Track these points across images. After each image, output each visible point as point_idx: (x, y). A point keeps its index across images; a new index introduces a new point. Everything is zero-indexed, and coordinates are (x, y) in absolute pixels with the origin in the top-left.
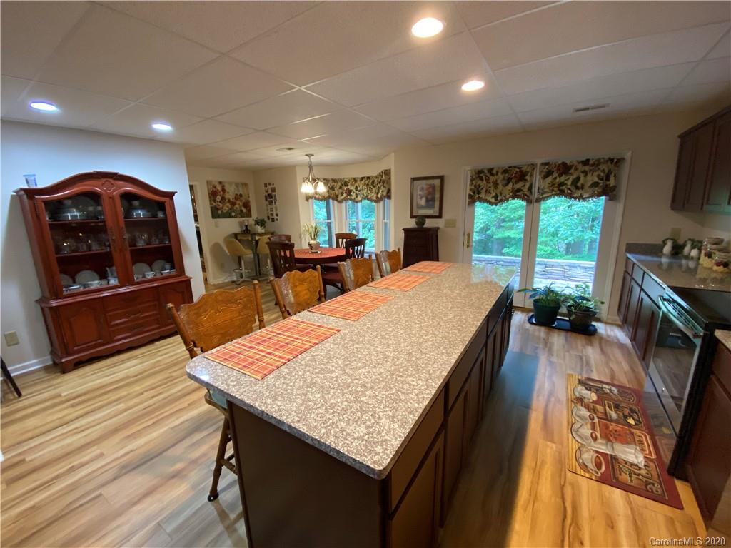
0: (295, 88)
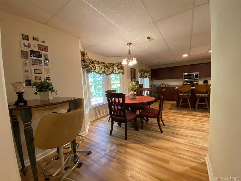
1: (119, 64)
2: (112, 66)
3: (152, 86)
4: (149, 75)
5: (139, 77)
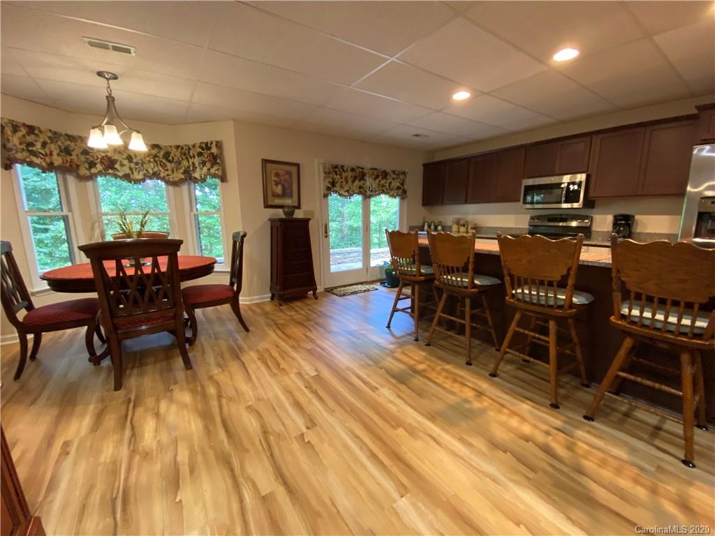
0: (389, 59)
1: (204, 146)
2: (185, 154)
3: (423, 226)
4: (399, 185)
5: (323, 191)
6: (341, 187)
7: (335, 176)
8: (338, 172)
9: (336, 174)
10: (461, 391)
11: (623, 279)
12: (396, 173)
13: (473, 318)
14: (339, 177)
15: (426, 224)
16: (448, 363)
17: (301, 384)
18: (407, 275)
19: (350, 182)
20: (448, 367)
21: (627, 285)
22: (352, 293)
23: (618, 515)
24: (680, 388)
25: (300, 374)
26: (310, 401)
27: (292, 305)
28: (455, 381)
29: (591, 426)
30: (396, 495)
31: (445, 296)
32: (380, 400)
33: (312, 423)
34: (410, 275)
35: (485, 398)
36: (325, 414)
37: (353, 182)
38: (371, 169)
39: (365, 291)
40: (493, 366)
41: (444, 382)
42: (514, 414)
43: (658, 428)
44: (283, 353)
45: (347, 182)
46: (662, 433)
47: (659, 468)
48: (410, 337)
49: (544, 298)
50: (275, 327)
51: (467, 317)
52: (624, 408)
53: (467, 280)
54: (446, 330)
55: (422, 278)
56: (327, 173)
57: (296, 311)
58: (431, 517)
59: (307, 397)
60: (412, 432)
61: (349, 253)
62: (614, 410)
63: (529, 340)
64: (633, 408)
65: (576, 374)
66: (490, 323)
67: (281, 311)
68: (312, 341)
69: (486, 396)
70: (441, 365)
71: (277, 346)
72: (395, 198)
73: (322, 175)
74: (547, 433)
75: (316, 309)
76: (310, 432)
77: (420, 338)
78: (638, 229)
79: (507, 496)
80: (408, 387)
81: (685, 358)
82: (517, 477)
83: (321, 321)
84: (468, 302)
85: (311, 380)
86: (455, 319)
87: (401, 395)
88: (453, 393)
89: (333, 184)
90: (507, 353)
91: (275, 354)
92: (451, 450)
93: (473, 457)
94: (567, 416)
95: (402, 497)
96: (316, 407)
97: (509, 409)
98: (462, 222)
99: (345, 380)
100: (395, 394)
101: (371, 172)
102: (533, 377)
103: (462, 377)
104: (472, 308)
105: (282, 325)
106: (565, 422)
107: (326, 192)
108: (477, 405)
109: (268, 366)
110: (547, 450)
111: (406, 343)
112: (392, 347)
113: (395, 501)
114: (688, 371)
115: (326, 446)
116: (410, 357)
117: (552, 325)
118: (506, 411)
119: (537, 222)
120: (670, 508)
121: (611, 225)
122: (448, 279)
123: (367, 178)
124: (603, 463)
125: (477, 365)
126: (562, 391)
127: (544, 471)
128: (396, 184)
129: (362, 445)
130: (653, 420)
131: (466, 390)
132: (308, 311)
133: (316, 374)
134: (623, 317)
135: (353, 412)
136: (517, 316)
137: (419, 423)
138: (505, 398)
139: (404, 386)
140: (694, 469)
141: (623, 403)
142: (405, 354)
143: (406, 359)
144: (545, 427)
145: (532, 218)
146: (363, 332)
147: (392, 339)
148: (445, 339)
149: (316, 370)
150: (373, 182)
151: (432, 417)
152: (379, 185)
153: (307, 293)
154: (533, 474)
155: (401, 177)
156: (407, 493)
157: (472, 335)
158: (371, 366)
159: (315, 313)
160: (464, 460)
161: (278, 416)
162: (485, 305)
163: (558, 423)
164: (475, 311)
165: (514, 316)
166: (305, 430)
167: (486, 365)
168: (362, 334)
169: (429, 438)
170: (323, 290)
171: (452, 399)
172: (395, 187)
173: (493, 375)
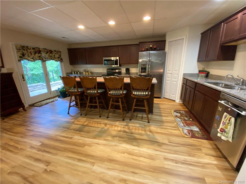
3: (72, 73)
4: (59, 56)
5: (17, 58)
6: (29, 56)
7: (24, 51)
8: (25, 49)
9: (25, 50)
10: (101, 126)
11: (133, 86)
12: (56, 51)
13: (99, 103)
14: (26, 51)
15: (73, 72)
16: (94, 119)
17: (35, 151)
18: (73, 93)
19: (33, 54)
20: (94, 120)
21: (134, 87)
22: (46, 104)
23: (141, 139)
24: (145, 107)
25: (32, 147)
26: (43, 156)
27: (11, 117)
28: (98, 123)
29: (132, 122)
30: (91, 167)
31: (89, 98)
32: (75, 141)
33: (48, 163)
34: (74, 93)
35: (107, 125)
36: (53, 157)
37: (35, 54)
38: (44, 49)
39: (52, 102)
40: (107, 115)
41: (95, 125)
42: (115, 126)
43: (142, 117)
44: (17, 142)
45: (31, 54)
46: (143, 118)
47: (145, 126)
48: (78, 115)
49: (117, 93)
50: (5, 131)
51: (98, 103)
52: (136, 115)
53: (96, 91)
54: (90, 109)
55: (80, 93)
56: (18, 50)
57: (15, 120)
58: (104, 166)
59: (40, 154)
60: (90, 145)
61: (36, 86)
62: (134, 116)
63: (114, 105)
64: (137, 114)
65: (126, 110)
66: (104, 103)
67: (5, 122)
68: (32, 131)
69: (107, 124)
70: (92, 120)
71: (11, 140)
72: (58, 61)
73: (15, 51)
74: (124, 127)
75: (27, 116)
76: (48, 167)
77: (82, 114)
78: (131, 72)
79: (120, 148)
80: (84, 132)
81: (145, 101)
82: (121, 142)
83: (33, 120)
84: (97, 98)
85: (39, 147)
86: (93, 104)
87: (82, 136)
88: (99, 128)
89: (23, 55)
90: (110, 110)
91: (12, 143)
92: (103, 144)
93: (109, 143)
94: (127, 121)
95: (94, 166)
96: (47, 156)
97: (114, 125)
98: (86, 71)
99: (57, 140)
100: (80, 136)
101: (44, 50)
102: (117, 115)
103: (100, 122)
104: (98, 100)
105: (9, 129)
106: (126, 123)
107: (19, 59)
108: (106, 128)
109: (10, 151)
110: (125, 132)
111: (78, 117)
112: (72, 120)
113: (92, 169)
114: (146, 103)
115: (59, 168)
116: (81, 122)
117: (120, 100)
118: (113, 126)
119: (109, 71)
120: (149, 133)
121: (125, 71)
122: (89, 92)
123: (42, 52)
124: (136, 129)
125: (102, 116)
126: (124, 116)
127: (126, 137)
128: (57, 56)
129: (74, 159)
130: (141, 115)
131: (102, 125)
132: (23, 118)
133: (41, 144)
134: (134, 95)
135: (66, 150)
136: (111, 99)
137: (91, 141)
138: (112, 123)
139: (82, 132)
140: (150, 123)
141: (135, 114)
142: (79, 121)
143: (79, 123)
144: (123, 126)
145: (107, 69)
146: (58, 119)
147: (71, 117)
148: (90, 111)
149: (41, 142)
150: (46, 54)
151: (94, 138)
152: (49, 56)
153: (18, 110)
154: (123, 139)
155: (59, 53)
156: (95, 164)
157: (100, 108)
158: (66, 130)
159: (28, 118)
160: (107, 145)
161: (29, 169)
162: (102, 98)
163: (125, 124)
164: (99, 100)
165: (110, 100)
166: (46, 167)
167: (105, 115)
168: (58, 120)
169: (96, 144)
170: (28, 106)
171: (99, 129)
172: (57, 57)
173: (108, 118)
